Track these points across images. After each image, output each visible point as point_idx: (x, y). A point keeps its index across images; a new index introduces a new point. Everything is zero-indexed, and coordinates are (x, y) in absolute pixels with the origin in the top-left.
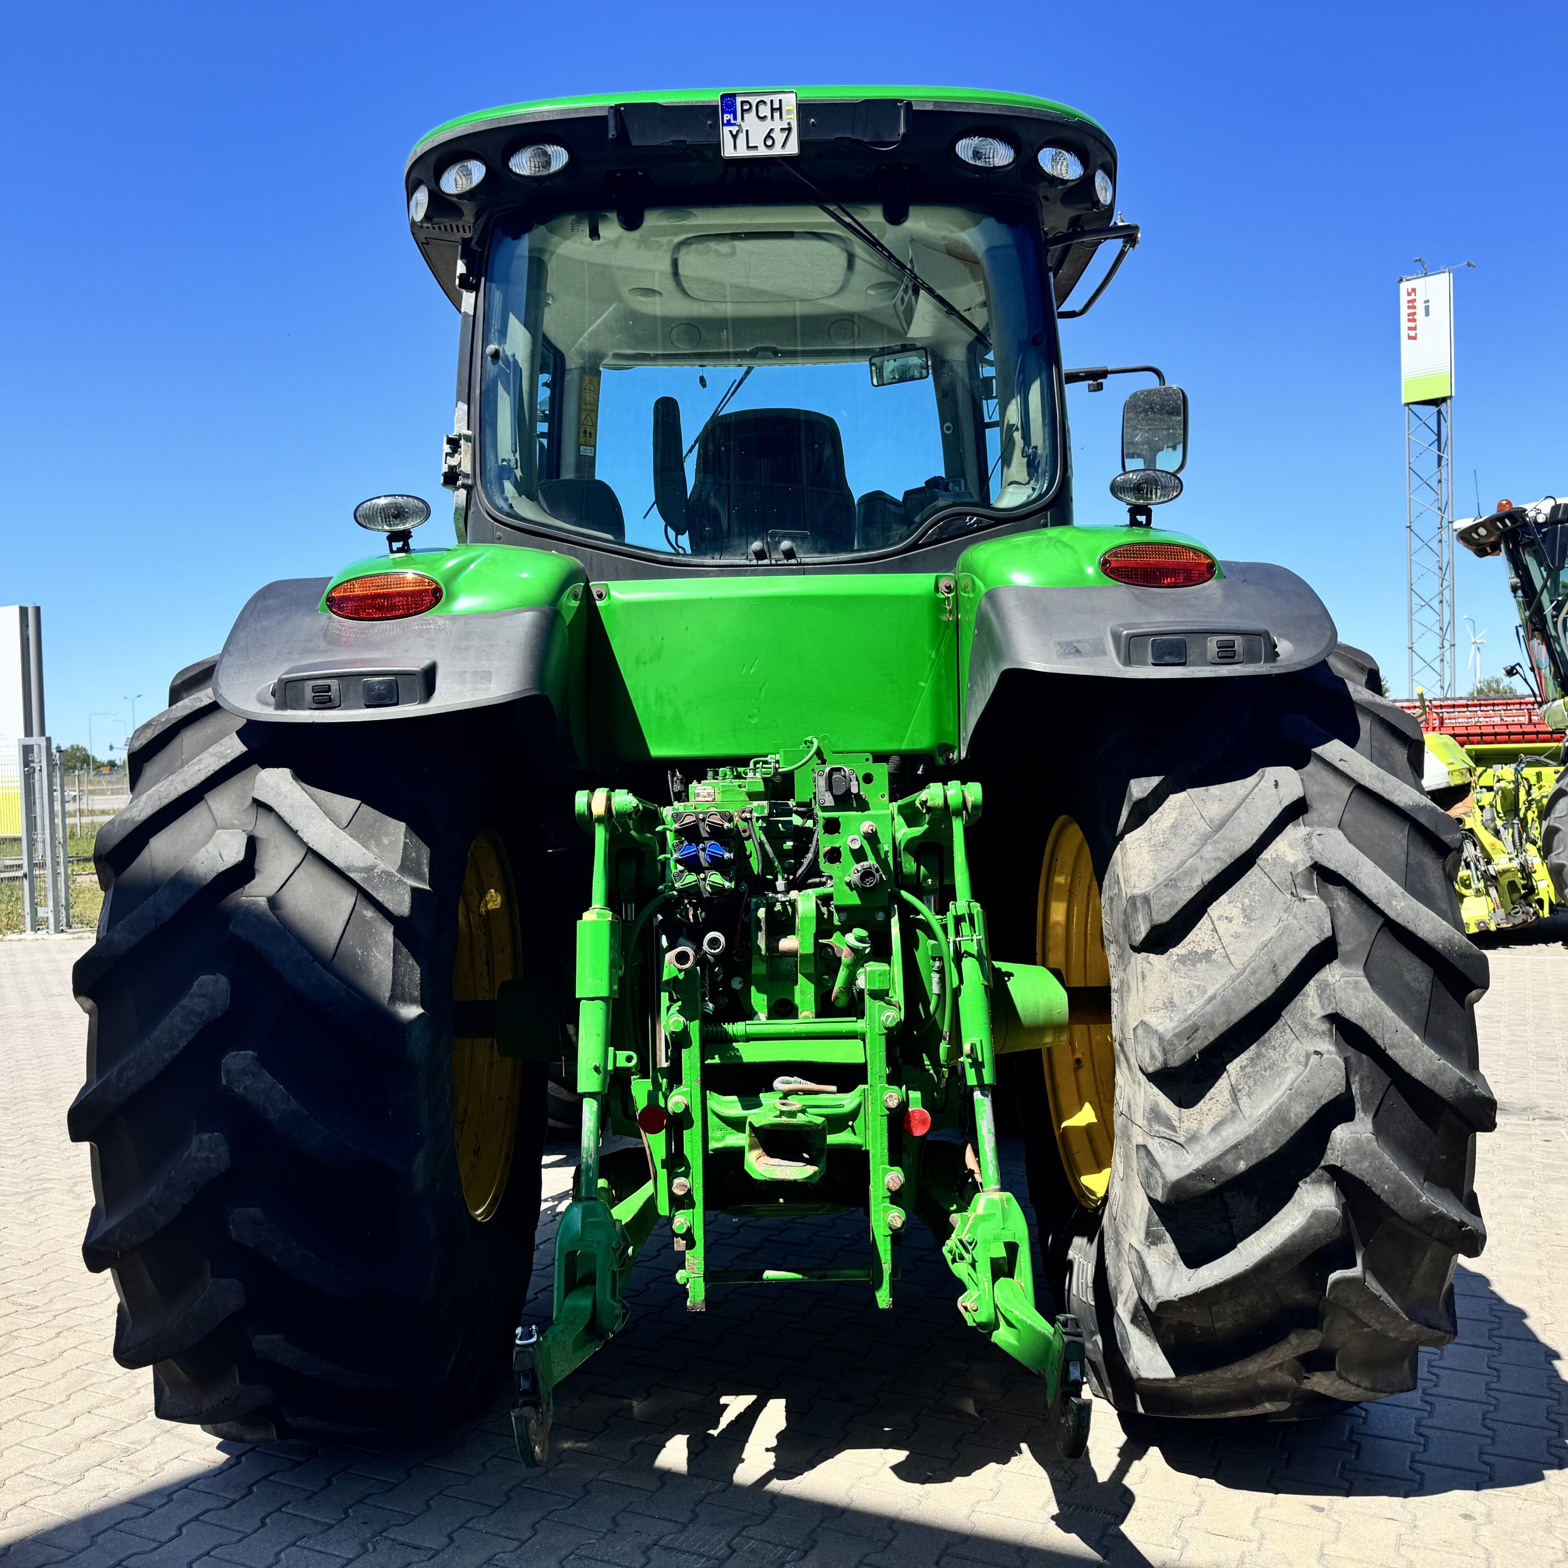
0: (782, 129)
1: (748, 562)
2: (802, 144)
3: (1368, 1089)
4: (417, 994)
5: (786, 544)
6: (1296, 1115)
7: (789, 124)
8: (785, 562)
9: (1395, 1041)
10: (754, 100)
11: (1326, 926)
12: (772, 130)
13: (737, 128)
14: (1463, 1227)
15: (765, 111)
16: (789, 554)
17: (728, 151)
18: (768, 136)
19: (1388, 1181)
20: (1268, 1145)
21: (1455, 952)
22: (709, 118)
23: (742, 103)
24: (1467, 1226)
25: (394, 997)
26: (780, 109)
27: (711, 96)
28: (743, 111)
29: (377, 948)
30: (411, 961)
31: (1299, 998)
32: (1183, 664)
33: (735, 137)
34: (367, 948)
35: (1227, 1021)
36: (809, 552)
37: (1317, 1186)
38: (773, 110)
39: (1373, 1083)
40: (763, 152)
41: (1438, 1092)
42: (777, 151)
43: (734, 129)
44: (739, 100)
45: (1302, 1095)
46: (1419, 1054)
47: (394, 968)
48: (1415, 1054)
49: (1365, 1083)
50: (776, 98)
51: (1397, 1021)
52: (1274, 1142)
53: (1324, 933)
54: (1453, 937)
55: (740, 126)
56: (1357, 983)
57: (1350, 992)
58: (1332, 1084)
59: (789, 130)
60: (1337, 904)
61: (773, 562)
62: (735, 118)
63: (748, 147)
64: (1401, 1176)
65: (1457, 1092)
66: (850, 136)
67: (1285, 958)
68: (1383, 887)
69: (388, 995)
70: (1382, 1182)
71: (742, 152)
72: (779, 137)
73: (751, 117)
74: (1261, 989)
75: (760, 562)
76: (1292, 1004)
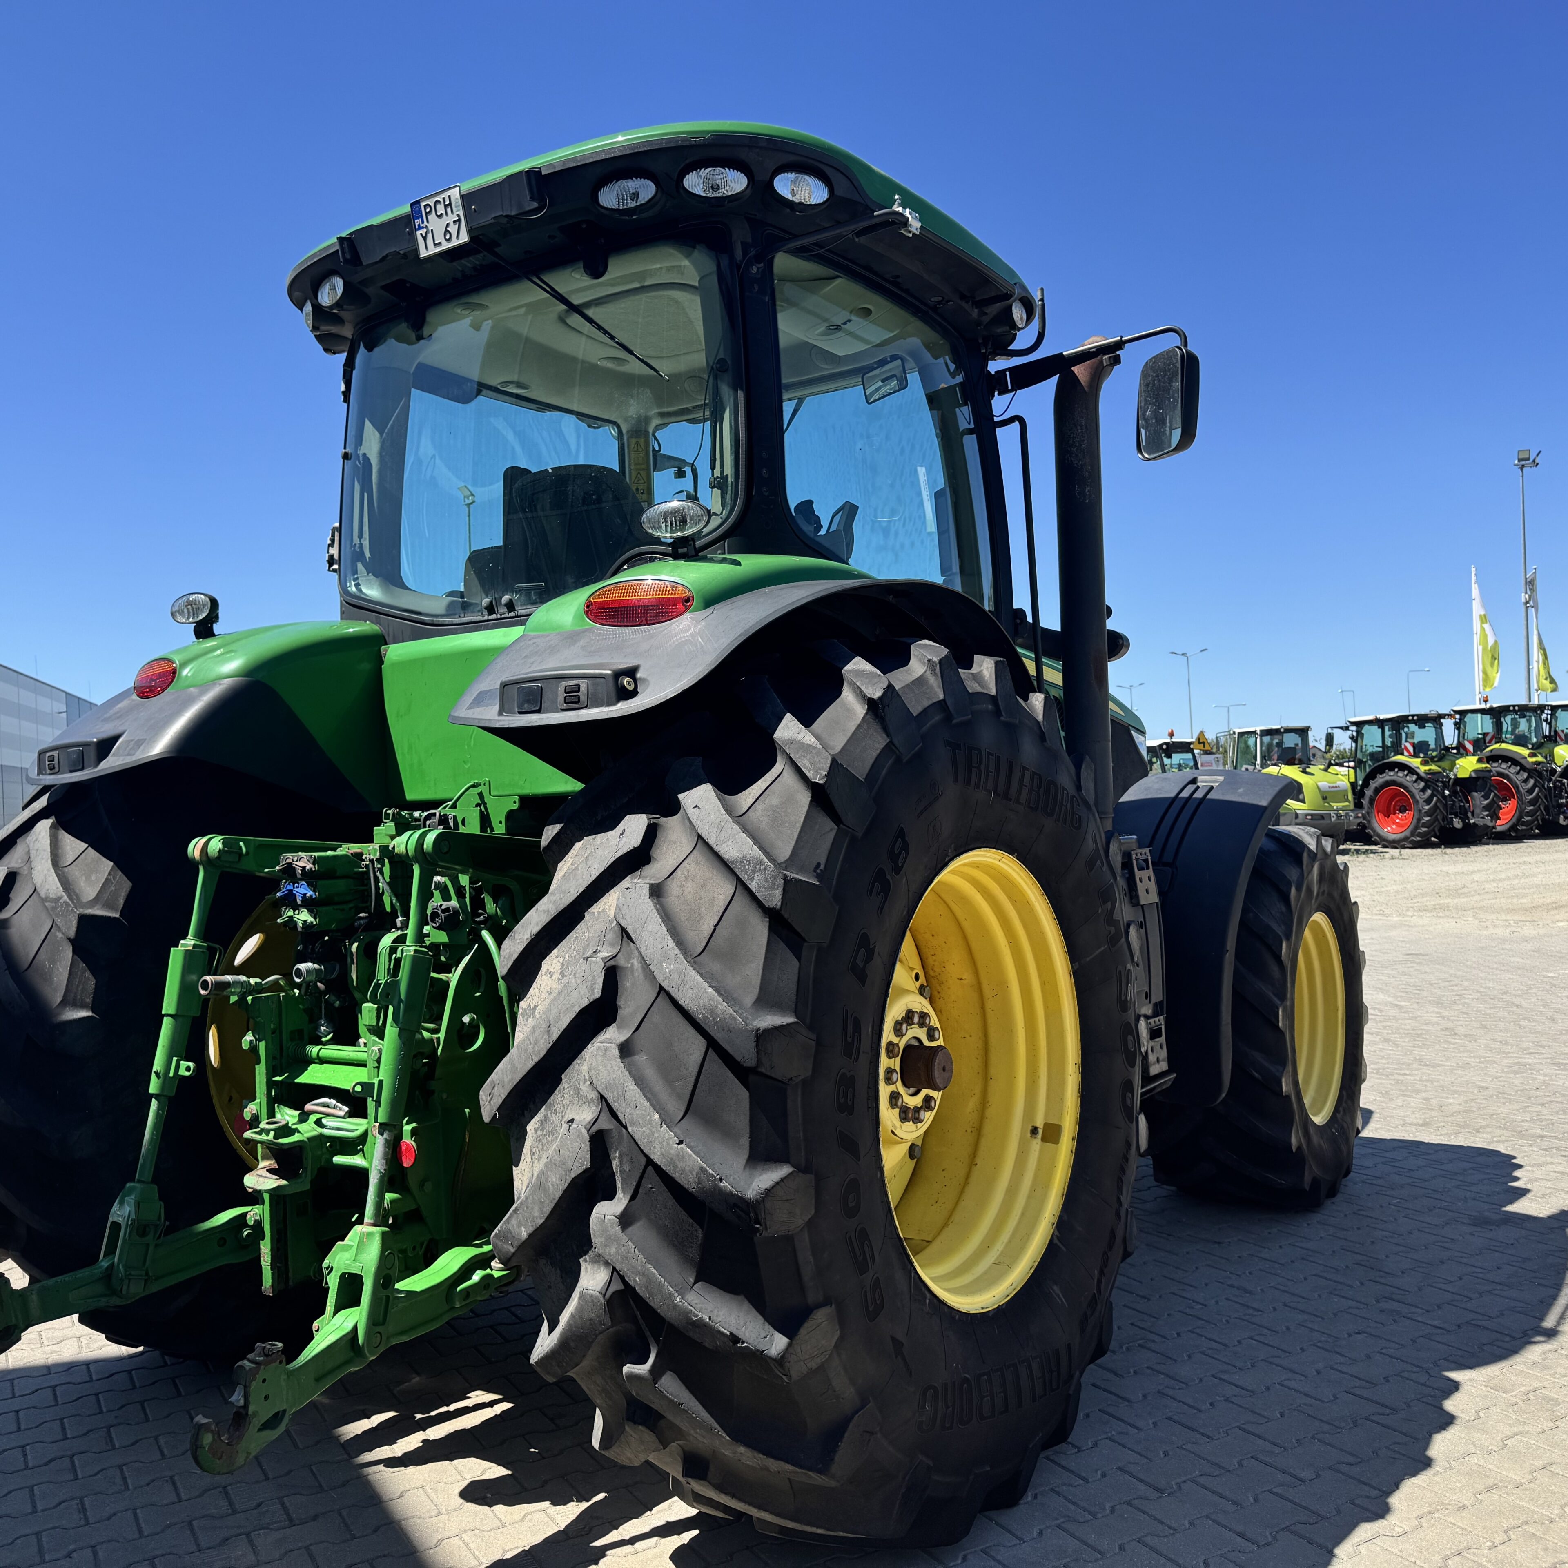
0: (454, 222)
1: (480, 618)
2: (470, 231)
3: (627, 1167)
4: (89, 1000)
5: (506, 598)
6: (553, 1185)
7: (458, 215)
8: (507, 615)
9: (634, 1117)
10: (431, 202)
11: (597, 986)
12: (448, 225)
13: (425, 230)
14: (738, 1342)
15: (441, 209)
16: (510, 606)
17: (423, 254)
18: (446, 231)
19: (638, 1273)
20: (536, 1214)
21: (716, 1023)
22: (406, 227)
23: (425, 206)
24: (743, 1342)
25: (64, 1003)
26: (450, 204)
27: (406, 209)
28: (427, 213)
29: (60, 962)
30: (88, 974)
31: (577, 1061)
32: (538, 711)
33: (425, 238)
34: (54, 962)
35: (512, 1079)
36: (525, 605)
37: (596, 1266)
38: (446, 206)
39: (631, 1161)
40: (446, 246)
41: (678, 1180)
42: (455, 243)
43: (423, 231)
44: (423, 204)
45: (555, 1164)
46: (656, 1135)
47: (69, 978)
48: (653, 1134)
49: (625, 1160)
50: (445, 195)
51: (637, 1095)
52: (541, 1210)
53: (594, 993)
54: (716, 1007)
55: (426, 227)
56: (606, 1049)
57: (600, 1058)
58: (578, 1157)
59: (459, 221)
60: (632, 964)
61: (499, 616)
62: (423, 222)
63: (435, 245)
64: (648, 1269)
65: (699, 1183)
66: (501, 213)
67: (558, 1019)
68: (660, 947)
69: (59, 999)
70: (633, 1273)
71: (433, 251)
72: (453, 229)
73: (432, 217)
74: (536, 1049)
75: (490, 617)
76: (571, 1067)
